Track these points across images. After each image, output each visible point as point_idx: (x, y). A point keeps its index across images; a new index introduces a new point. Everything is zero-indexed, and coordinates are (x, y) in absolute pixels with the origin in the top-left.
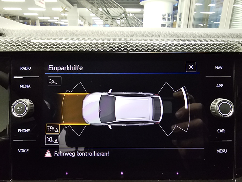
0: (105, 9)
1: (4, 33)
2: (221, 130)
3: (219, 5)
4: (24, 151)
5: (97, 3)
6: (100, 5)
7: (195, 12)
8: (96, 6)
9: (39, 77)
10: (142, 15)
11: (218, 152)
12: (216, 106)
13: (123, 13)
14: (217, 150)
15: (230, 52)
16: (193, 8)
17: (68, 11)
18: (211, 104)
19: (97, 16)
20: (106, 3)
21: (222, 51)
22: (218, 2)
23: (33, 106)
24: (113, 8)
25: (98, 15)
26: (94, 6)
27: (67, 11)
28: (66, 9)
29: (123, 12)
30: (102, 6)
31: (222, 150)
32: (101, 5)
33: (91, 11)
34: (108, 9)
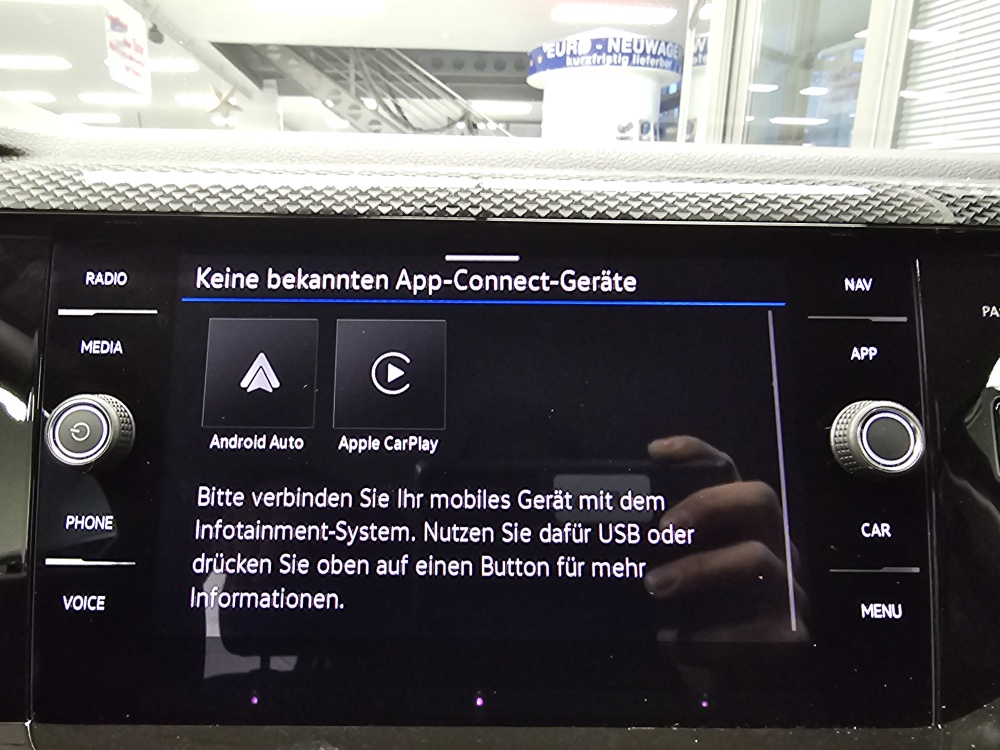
0: (388, 101)
1: (27, 147)
2: (875, 526)
3: (842, 92)
4: (85, 603)
5: (358, 78)
6: (368, 86)
7: (750, 119)
8: (353, 89)
9: (155, 312)
10: (536, 126)
11: (868, 616)
12: (852, 430)
13: (462, 119)
14: (863, 606)
15: (899, 222)
16: (741, 102)
17: (240, 106)
18: (831, 425)
19: (355, 127)
20: (392, 79)
21: (871, 219)
22: (838, 77)
23: (131, 423)
24: (421, 98)
25: (360, 123)
26: (346, 88)
27: (236, 108)
28: (233, 101)
29: (460, 113)
30: (377, 88)
31: (884, 606)
32: (371, 86)
33: (330, 109)
34: (401, 102)
